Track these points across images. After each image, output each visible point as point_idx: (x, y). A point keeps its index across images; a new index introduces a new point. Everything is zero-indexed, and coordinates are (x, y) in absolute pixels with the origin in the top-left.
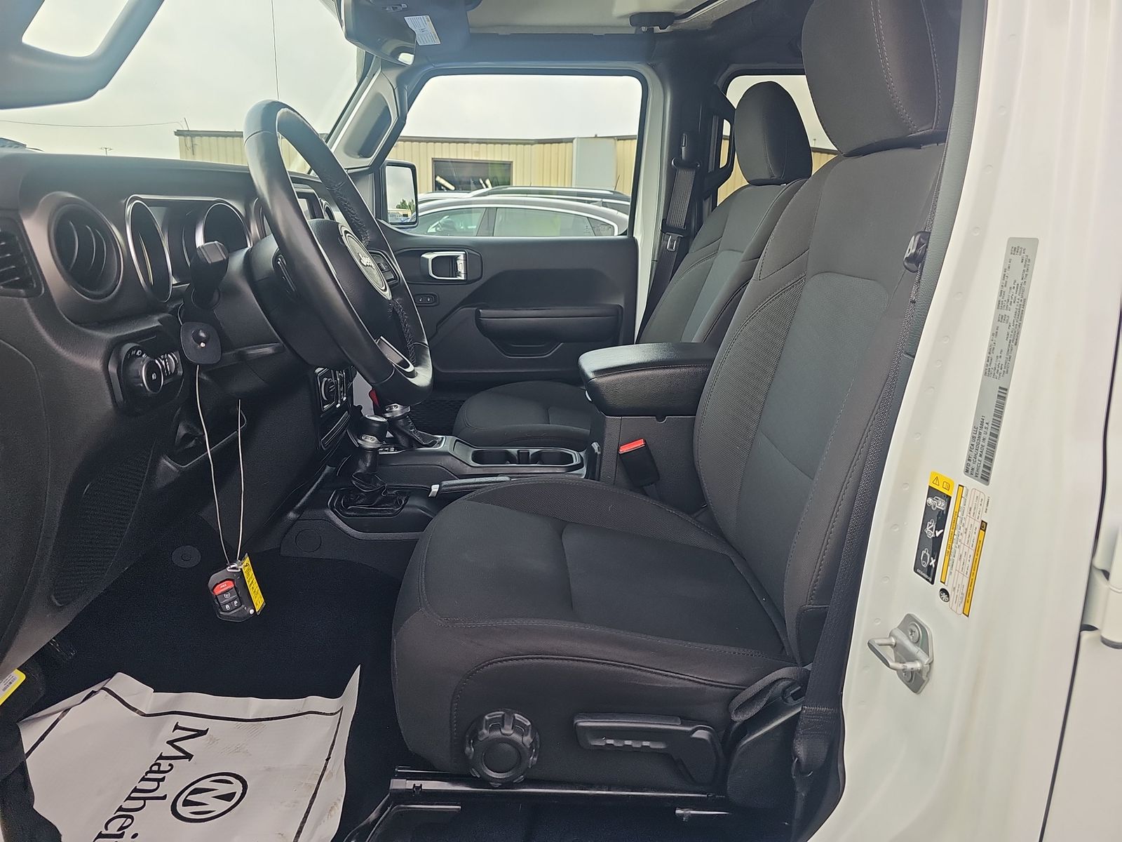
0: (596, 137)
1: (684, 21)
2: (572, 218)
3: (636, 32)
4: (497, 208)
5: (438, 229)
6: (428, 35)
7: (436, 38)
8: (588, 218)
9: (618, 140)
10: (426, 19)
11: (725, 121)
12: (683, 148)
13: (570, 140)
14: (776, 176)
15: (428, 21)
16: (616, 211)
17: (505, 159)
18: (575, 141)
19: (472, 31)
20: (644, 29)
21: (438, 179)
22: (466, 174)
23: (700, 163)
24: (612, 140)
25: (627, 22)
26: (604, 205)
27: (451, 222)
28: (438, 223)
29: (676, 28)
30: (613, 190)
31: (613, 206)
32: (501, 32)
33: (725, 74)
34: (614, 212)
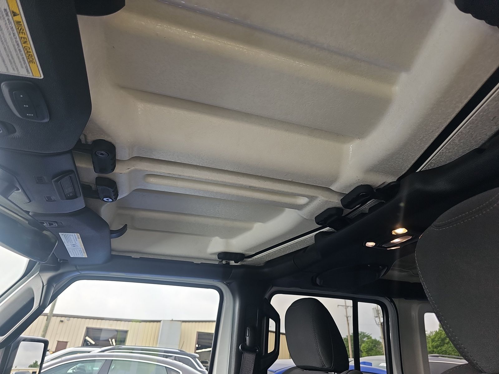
0: (172, 320)
1: (249, 259)
2: (155, 366)
3: (219, 263)
4: (112, 360)
5: (74, 370)
6: (78, 250)
7: (84, 252)
8: (166, 367)
9: (183, 322)
10: (77, 237)
11: (270, 319)
12: (247, 338)
13: (159, 321)
14: (327, 366)
15: (79, 238)
16: (182, 363)
17: (125, 329)
18: (162, 322)
19: (113, 253)
20: (224, 262)
21: (87, 338)
22: (103, 336)
23: (258, 348)
24: (180, 322)
25: (216, 257)
26: (175, 359)
27: (84, 366)
28: (75, 367)
29: (243, 263)
30: (180, 349)
31: (180, 360)
32: (134, 256)
33: (270, 292)
34: (181, 364)
